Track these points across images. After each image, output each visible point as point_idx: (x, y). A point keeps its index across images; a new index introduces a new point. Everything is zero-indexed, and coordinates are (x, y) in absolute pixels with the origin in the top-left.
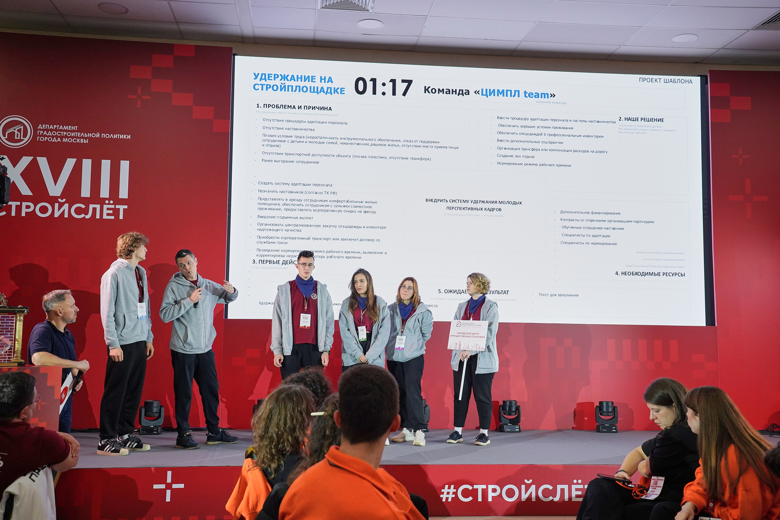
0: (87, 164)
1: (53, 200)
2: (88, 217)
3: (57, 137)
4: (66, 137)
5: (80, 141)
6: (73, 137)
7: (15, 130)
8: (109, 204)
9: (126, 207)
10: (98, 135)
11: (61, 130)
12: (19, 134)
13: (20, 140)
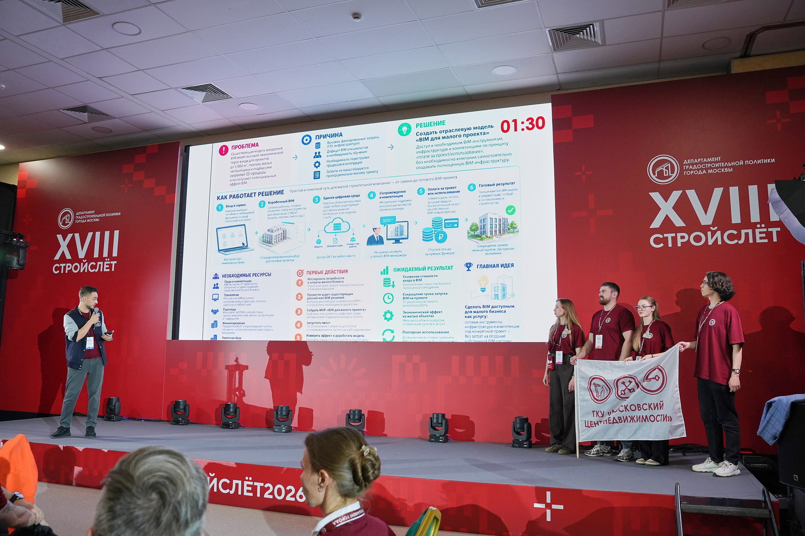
0: (98, 234)
1: (80, 261)
2: (96, 271)
3: (84, 219)
4: (89, 218)
5: (95, 220)
6: (92, 218)
8: (107, 261)
9: (116, 262)
10: (104, 215)
11: (87, 214)
12: (68, 220)
13: (68, 224)
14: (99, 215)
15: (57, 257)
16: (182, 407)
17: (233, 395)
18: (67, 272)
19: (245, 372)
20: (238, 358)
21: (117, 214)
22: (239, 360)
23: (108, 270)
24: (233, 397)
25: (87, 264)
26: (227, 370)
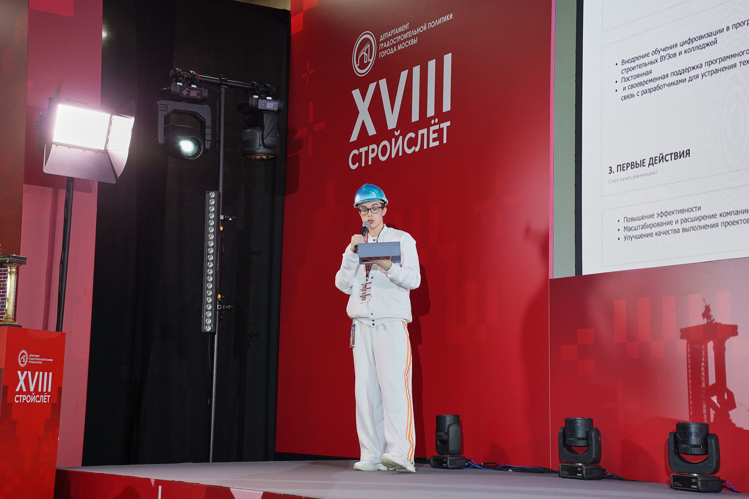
2: (417, 149)
4: (401, 42)
7: (364, 52)
8: (435, 124)
9: (448, 123)
10: (425, 28)
11: (398, 35)
12: (367, 55)
14: (416, 30)
15: (354, 138)
16: (580, 433)
17: (704, 406)
18: (370, 163)
19: (730, 343)
20: (711, 307)
21: (446, 18)
22: (712, 313)
23: (437, 143)
24: (705, 411)
25: (401, 137)
26: (685, 341)
